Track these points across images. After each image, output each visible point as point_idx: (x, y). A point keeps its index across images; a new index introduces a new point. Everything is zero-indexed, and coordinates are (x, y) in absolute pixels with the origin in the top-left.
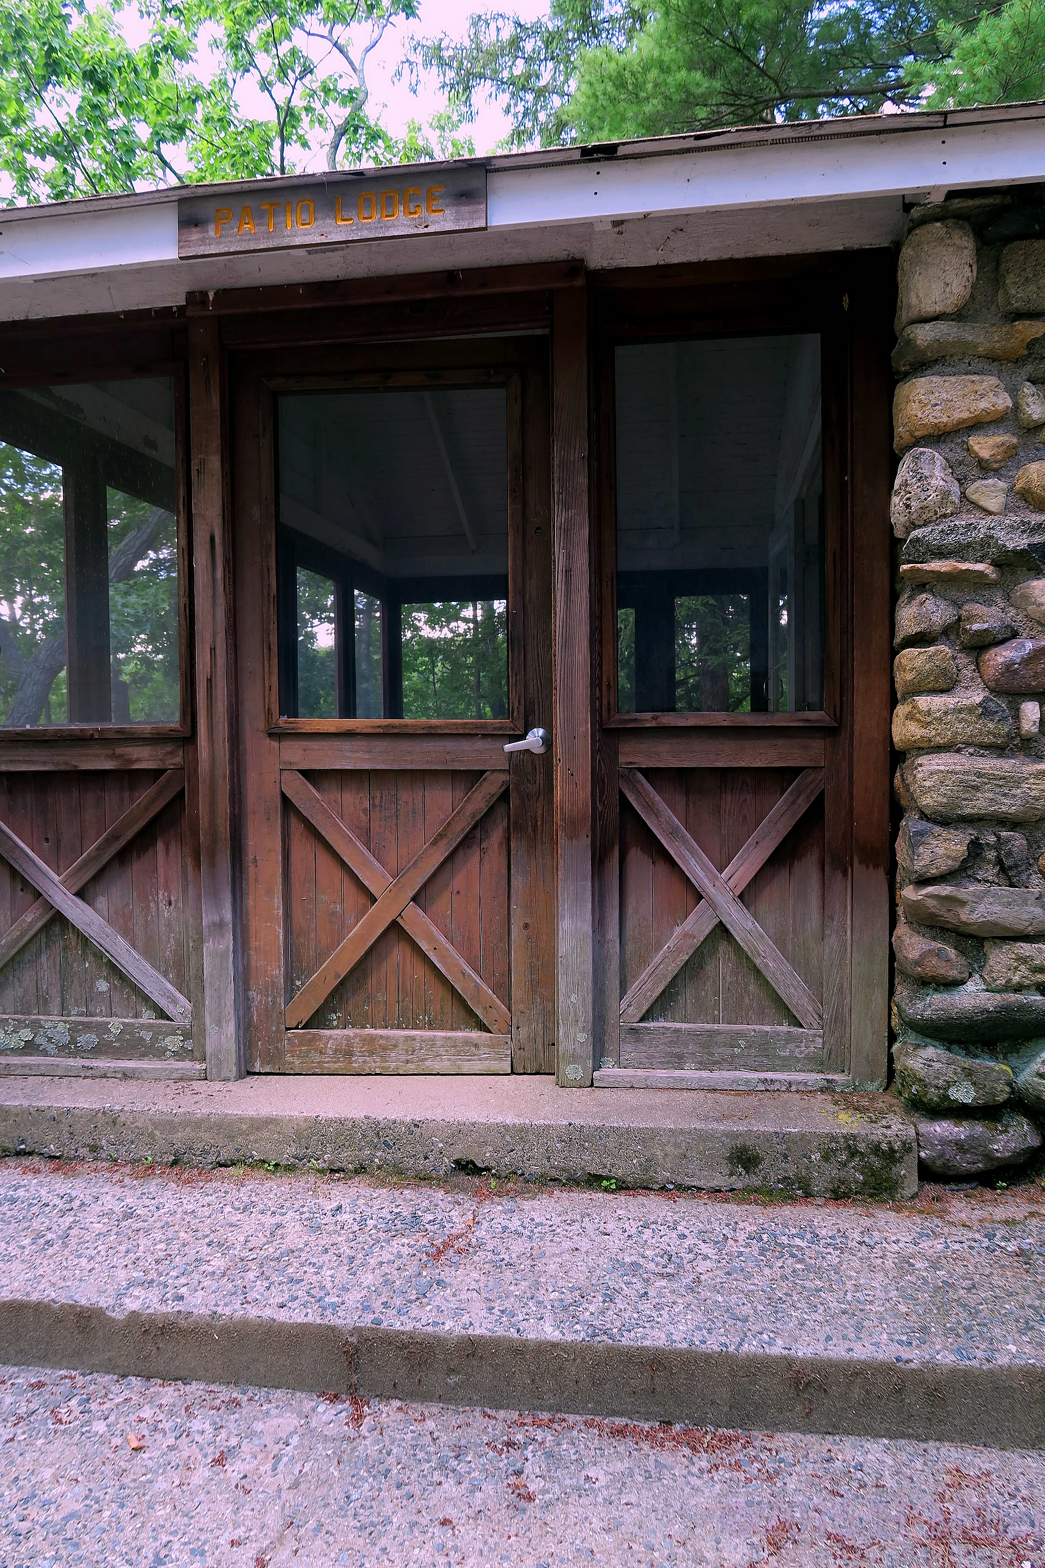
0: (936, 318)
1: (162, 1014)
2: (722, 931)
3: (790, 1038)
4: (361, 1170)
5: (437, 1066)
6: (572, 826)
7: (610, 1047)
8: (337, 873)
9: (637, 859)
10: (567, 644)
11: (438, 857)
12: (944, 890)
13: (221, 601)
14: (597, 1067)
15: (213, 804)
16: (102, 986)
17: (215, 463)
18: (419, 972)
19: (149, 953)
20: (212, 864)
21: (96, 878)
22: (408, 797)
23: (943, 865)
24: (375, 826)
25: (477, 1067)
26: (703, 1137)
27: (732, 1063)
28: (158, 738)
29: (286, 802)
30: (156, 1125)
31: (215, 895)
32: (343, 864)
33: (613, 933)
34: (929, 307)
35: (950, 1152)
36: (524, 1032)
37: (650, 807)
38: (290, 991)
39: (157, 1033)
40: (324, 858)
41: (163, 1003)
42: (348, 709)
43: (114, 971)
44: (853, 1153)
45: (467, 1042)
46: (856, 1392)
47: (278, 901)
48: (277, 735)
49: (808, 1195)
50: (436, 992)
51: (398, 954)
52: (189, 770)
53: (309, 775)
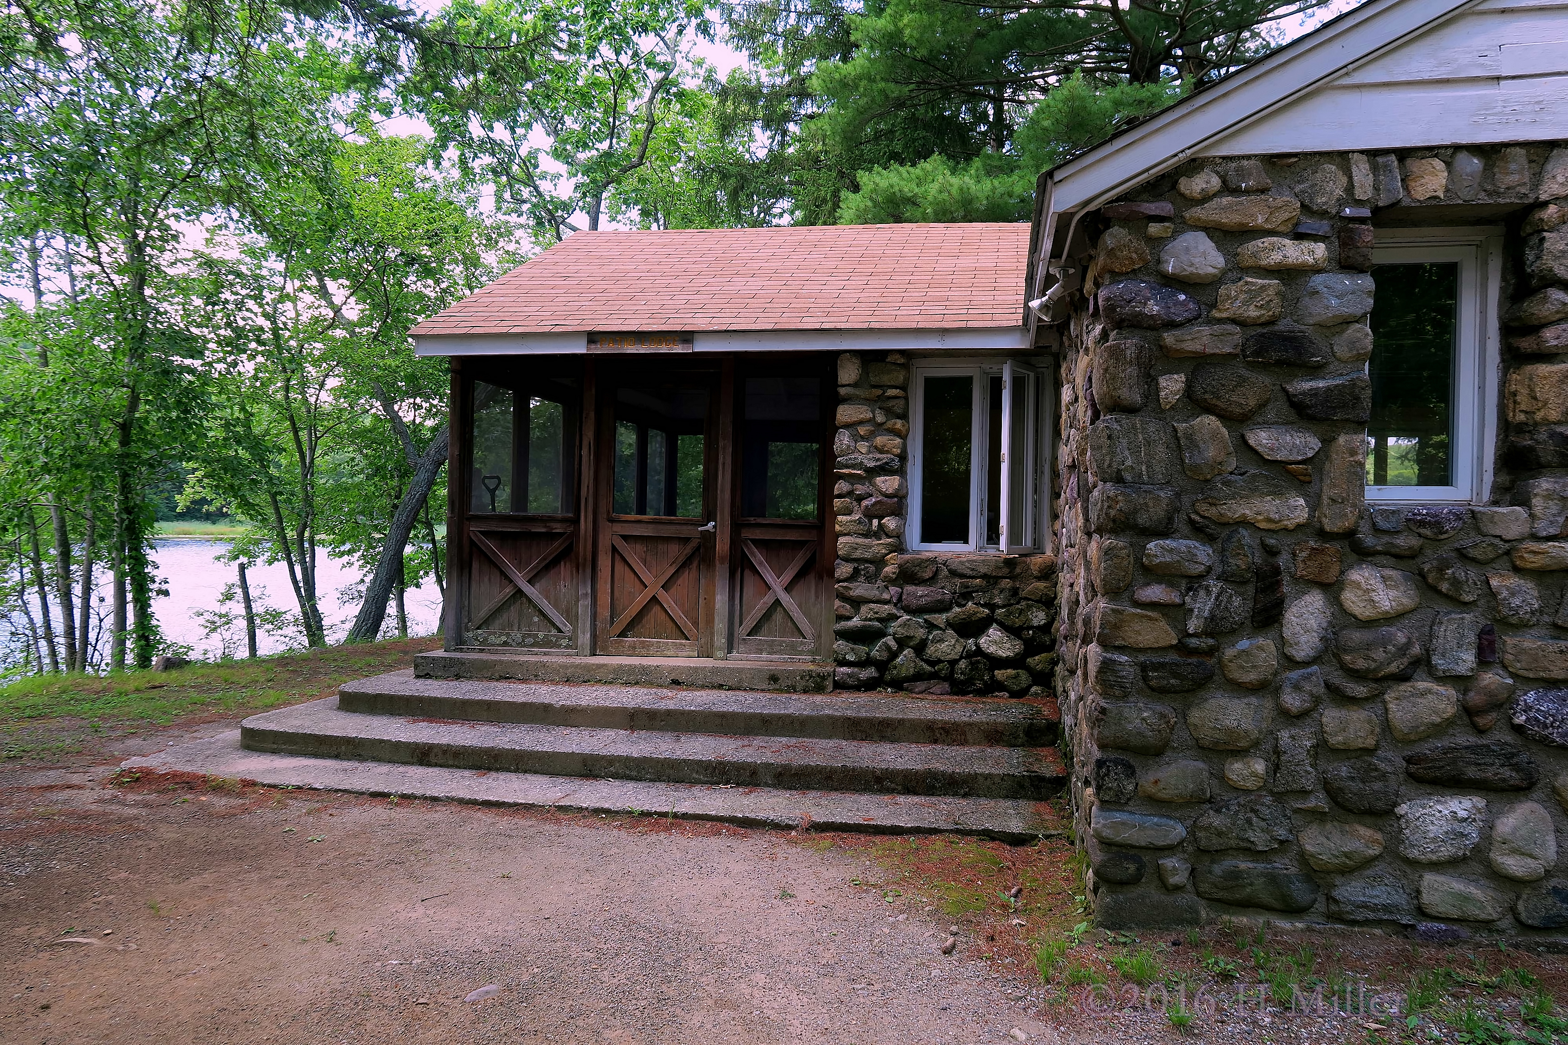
0: (848, 385)
1: (560, 631)
2: (777, 602)
3: (802, 643)
4: (637, 683)
5: (669, 653)
6: (722, 559)
7: (735, 645)
8: (632, 575)
9: (747, 572)
10: (722, 491)
11: (672, 570)
12: (845, 584)
13: (592, 468)
14: (730, 652)
15: (585, 547)
16: (536, 619)
17: (592, 415)
18: (663, 616)
19: (556, 606)
20: (584, 571)
21: (535, 576)
22: (661, 547)
23: (845, 575)
24: (648, 558)
25: (685, 654)
26: (760, 671)
27: (780, 652)
28: (563, 520)
29: (614, 547)
30: (560, 666)
31: (585, 583)
32: (635, 573)
33: (737, 601)
34: (844, 383)
35: (845, 677)
36: (703, 640)
37: (753, 554)
38: (612, 622)
39: (558, 638)
40: (627, 568)
41: (560, 626)
42: (642, 510)
43: (542, 613)
44: (811, 677)
45: (681, 644)
46: (780, 723)
47: (609, 586)
48: (612, 521)
49: (795, 691)
50: (670, 624)
51: (656, 609)
52: (576, 533)
53: (625, 538)
